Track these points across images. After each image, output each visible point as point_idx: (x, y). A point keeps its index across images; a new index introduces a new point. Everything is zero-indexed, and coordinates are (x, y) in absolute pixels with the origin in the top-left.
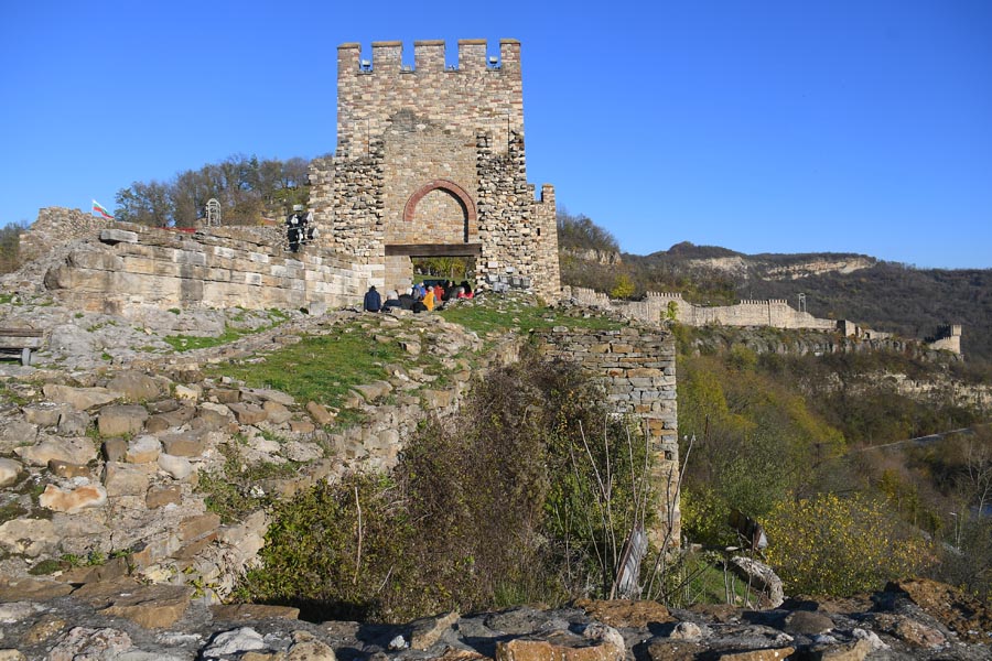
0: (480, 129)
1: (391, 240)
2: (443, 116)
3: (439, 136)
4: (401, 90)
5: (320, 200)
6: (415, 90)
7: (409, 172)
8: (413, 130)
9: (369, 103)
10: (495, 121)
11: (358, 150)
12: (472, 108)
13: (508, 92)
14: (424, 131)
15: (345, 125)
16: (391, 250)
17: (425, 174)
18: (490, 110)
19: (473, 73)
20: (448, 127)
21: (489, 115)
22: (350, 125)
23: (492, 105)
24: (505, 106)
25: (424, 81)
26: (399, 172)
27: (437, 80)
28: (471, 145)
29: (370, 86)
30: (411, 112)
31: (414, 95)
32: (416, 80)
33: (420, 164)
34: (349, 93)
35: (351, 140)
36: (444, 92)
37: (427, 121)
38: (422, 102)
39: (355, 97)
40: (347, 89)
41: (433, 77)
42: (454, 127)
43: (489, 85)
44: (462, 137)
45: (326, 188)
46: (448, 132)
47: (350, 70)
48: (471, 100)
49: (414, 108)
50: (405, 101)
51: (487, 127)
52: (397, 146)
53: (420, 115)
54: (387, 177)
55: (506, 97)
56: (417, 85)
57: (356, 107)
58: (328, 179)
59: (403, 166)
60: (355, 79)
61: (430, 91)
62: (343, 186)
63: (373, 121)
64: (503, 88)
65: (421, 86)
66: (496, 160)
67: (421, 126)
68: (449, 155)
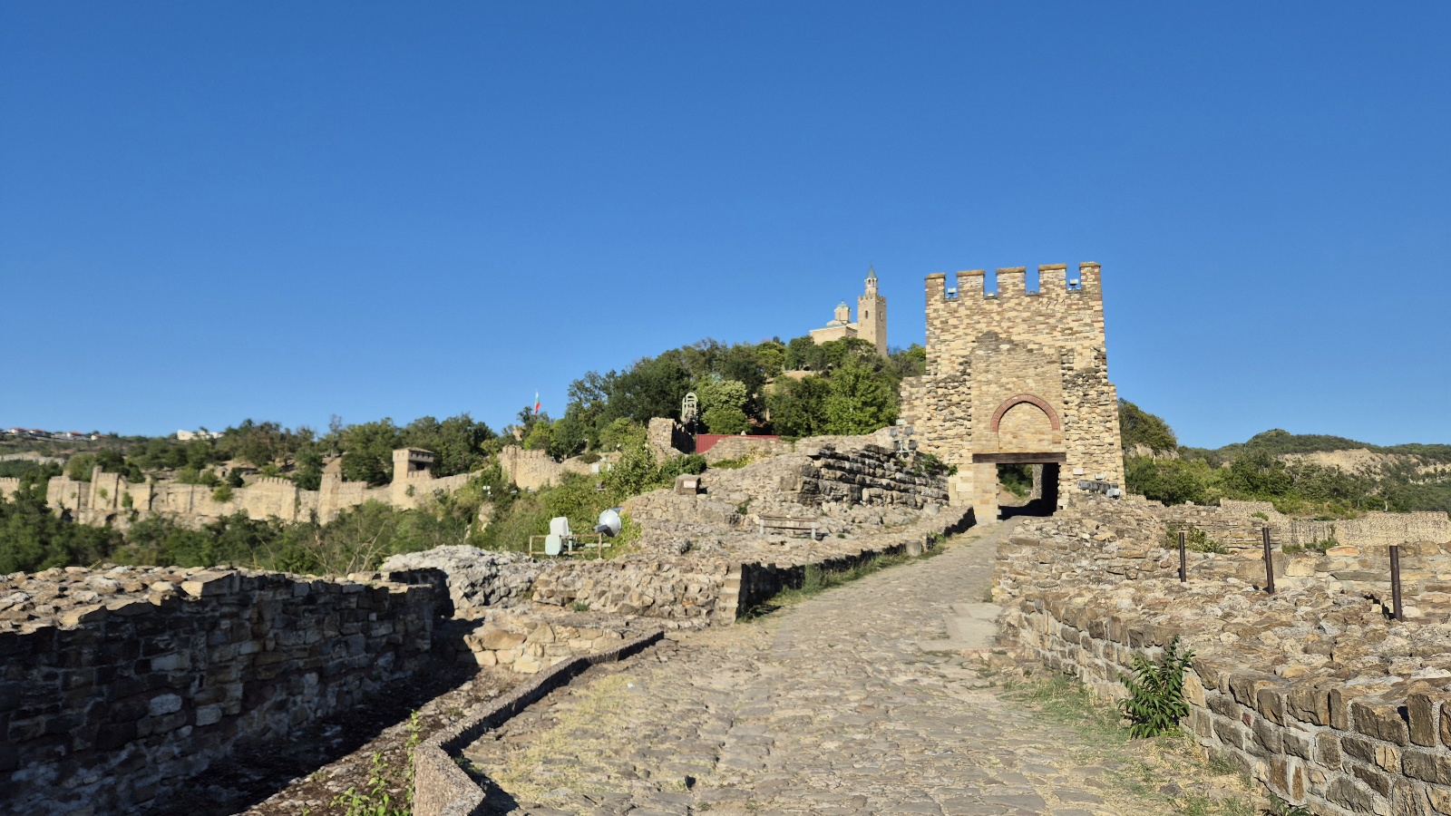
0: (1062, 347)
1: (978, 450)
2: (1027, 337)
3: (1023, 355)
4: (984, 313)
5: (912, 413)
6: (998, 313)
7: (994, 388)
8: (997, 350)
9: (955, 327)
10: (1076, 339)
11: (944, 370)
12: (1054, 328)
13: (1089, 312)
14: (1008, 350)
15: (933, 347)
16: (978, 458)
17: (1010, 389)
18: (1071, 329)
19: (1054, 295)
20: (1029, 347)
21: (1070, 334)
22: (938, 347)
23: (1073, 325)
24: (1086, 325)
25: (1005, 306)
26: (984, 388)
27: (1020, 304)
28: (1054, 362)
29: (956, 312)
30: (996, 334)
31: (997, 318)
32: (1000, 305)
33: (1004, 380)
34: (936, 318)
35: (939, 360)
36: (1026, 314)
37: (1011, 342)
38: (1005, 324)
39: (942, 322)
40: (935, 315)
41: (1017, 301)
42: (1036, 346)
43: (1069, 306)
44: (1044, 355)
45: (917, 403)
46: (1031, 351)
47: (937, 297)
48: (1052, 321)
49: (997, 330)
50: (989, 324)
51: (1069, 345)
52: (982, 365)
53: (1003, 336)
54: (974, 393)
55: (1087, 316)
56: (1000, 309)
57: (943, 330)
58: (919, 395)
59: (989, 383)
60: (942, 306)
61: (1014, 313)
62: (932, 401)
63: (959, 343)
64: (1084, 309)
65: (1005, 310)
66: (1078, 376)
67: (1005, 347)
68: (1031, 371)
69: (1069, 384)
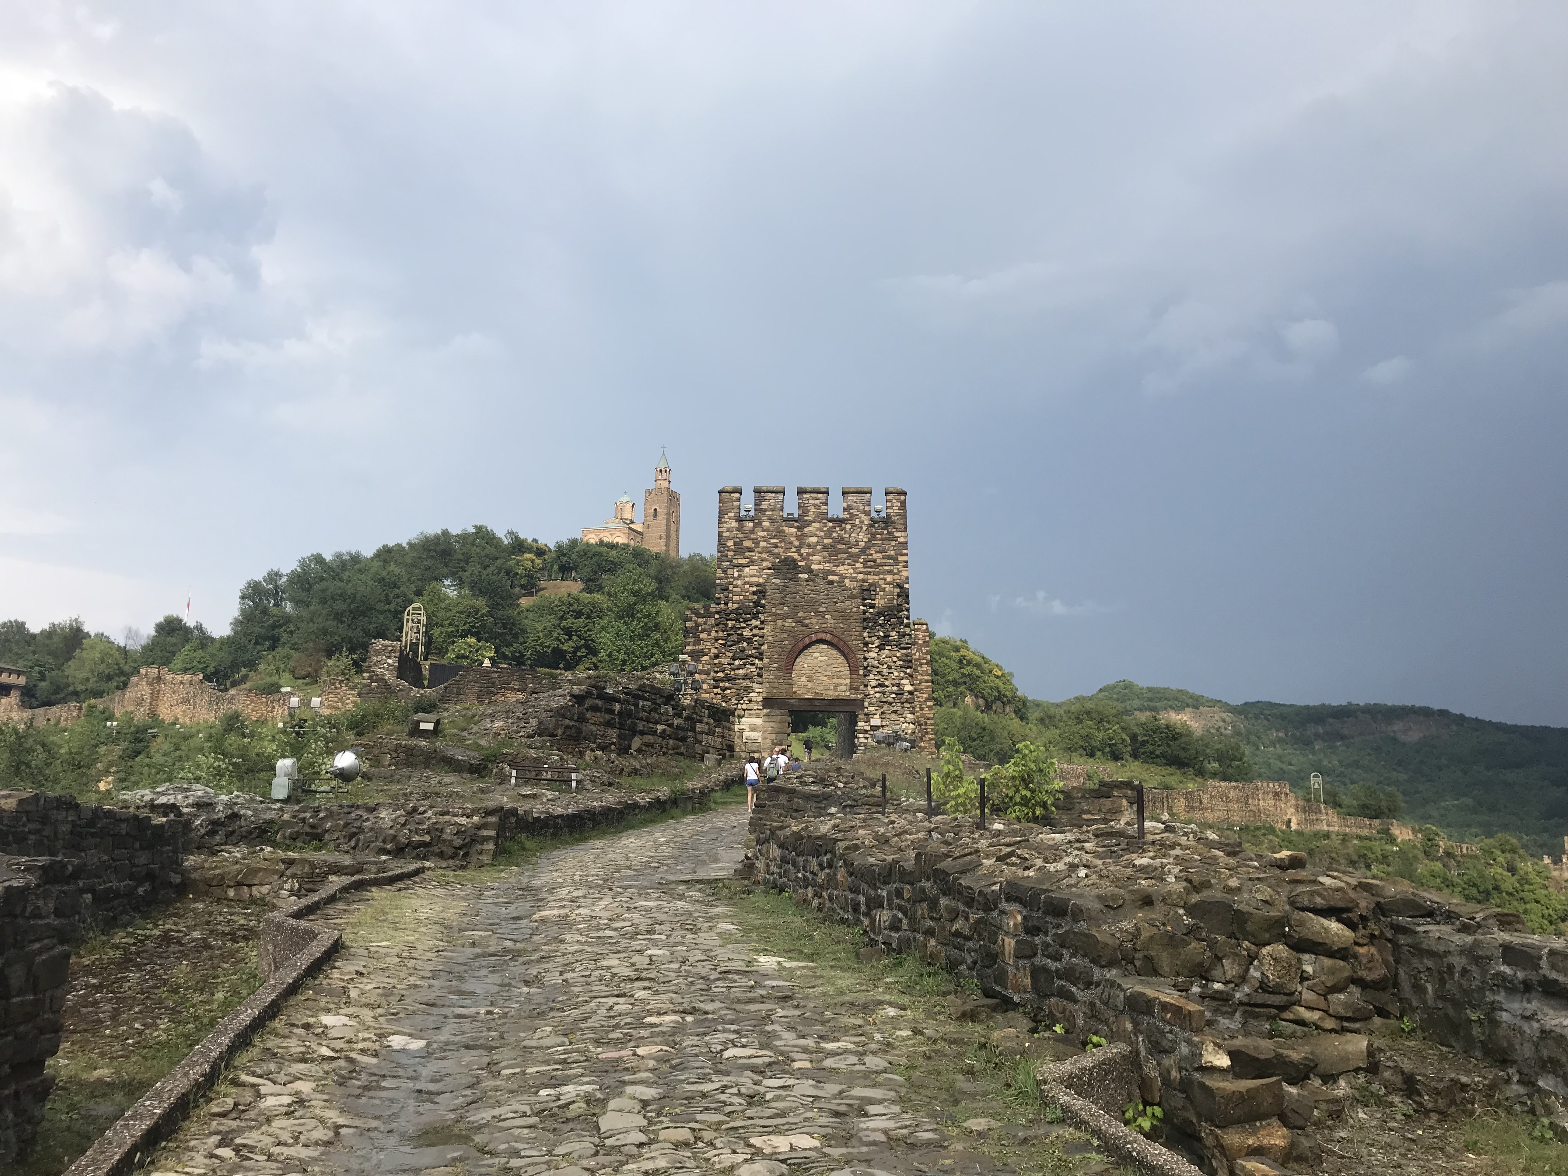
0: (864, 581)
1: (769, 693)
2: (827, 566)
3: (822, 587)
4: (782, 537)
5: (697, 648)
6: (798, 538)
7: (789, 623)
8: (794, 579)
9: (751, 550)
10: (879, 573)
11: (738, 598)
12: (856, 559)
13: (893, 543)
14: (806, 580)
15: (724, 571)
16: (769, 703)
17: (806, 626)
18: (874, 561)
19: (857, 522)
20: (831, 578)
21: (873, 567)
22: (729, 572)
23: (875, 556)
24: (889, 558)
25: (806, 529)
26: (779, 623)
27: (821, 529)
28: (855, 597)
29: (751, 532)
30: (794, 561)
31: (796, 543)
32: (799, 528)
33: (801, 614)
34: (729, 538)
35: (731, 587)
36: (827, 541)
37: (811, 571)
38: (804, 551)
39: (735, 544)
40: (727, 534)
41: (816, 525)
42: (836, 578)
43: (873, 535)
44: (845, 589)
45: (703, 636)
46: (832, 582)
47: (731, 515)
48: (855, 551)
49: (796, 556)
50: (787, 549)
51: (872, 579)
52: (777, 596)
53: (803, 564)
54: (768, 627)
55: (891, 548)
56: (799, 533)
57: (736, 553)
58: (706, 627)
60: (736, 524)
61: (813, 539)
62: (721, 635)
63: (754, 569)
64: (888, 539)
65: (803, 535)
66: (880, 614)
67: (803, 576)
68: (831, 607)
69: (868, 623)
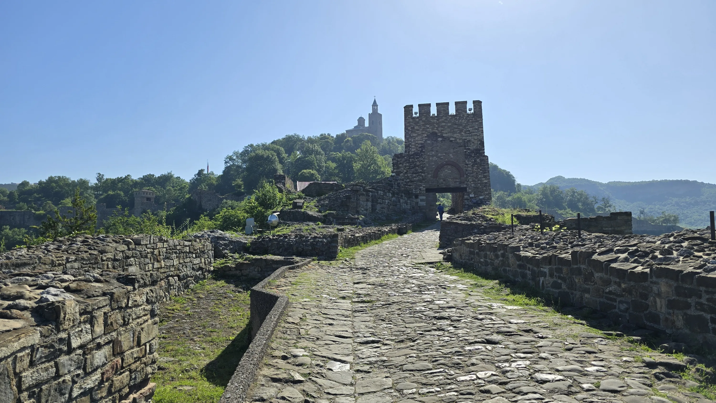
0: (465, 139)
1: (428, 187)
2: (449, 135)
3: (448, 143)
4: (431, 124)
5: (398, 170)
6: (437, 124)
7: (435, 158)
8: (436, 140)
9: (418, 130)
10: (471, 136)
11: (413, 150)
12: (461, 131)
13: (477, 123)
14: (441, 141)
15: (408, 140)
16: (428, 190)
17: (442, 159)
18: (469, 131)
19: (462, 116)
20: (451, 139)
21: (469, 133)
22: (410, 140)
23: (470, 129)
24: (476, 129)
25: (440, 120)
26: (431, 158)
27: (446, 120)
28: (462, 146)
29: (418, 123)
30: (436, 133)
31: (436, 126)
32: (437, 120)
33: (439, 155)
34: (409, 126)
35: (410, 146)
36: (449, 124)
37: (442, 137)
38: (440, 129)
39: (411, 128)
41: (444, 118)
42: (453, 139)
43: (468, 120)
44: (457, 143)
45: (401, 165)
46: (452, 141)
47: (410, 116)
48: (461, 127)
49: (437, 131)
50: (433, 129)
51: (468, 138)
52: (430, 148)
53: (439, 134)
54: (426, 161)
55: (476, 125)
56: (438, 122)
57: (412, 132)
58: (402, 162)
59: (433, 156)
60: (411, 120)
61: (443, 124)
62: (407, 164)
63: (419, 137)
64: (475, 122)
65: (440, 122)
66: (472, 152)
67: (440, 139)
68: (452, 151)
69: (468, 156)
